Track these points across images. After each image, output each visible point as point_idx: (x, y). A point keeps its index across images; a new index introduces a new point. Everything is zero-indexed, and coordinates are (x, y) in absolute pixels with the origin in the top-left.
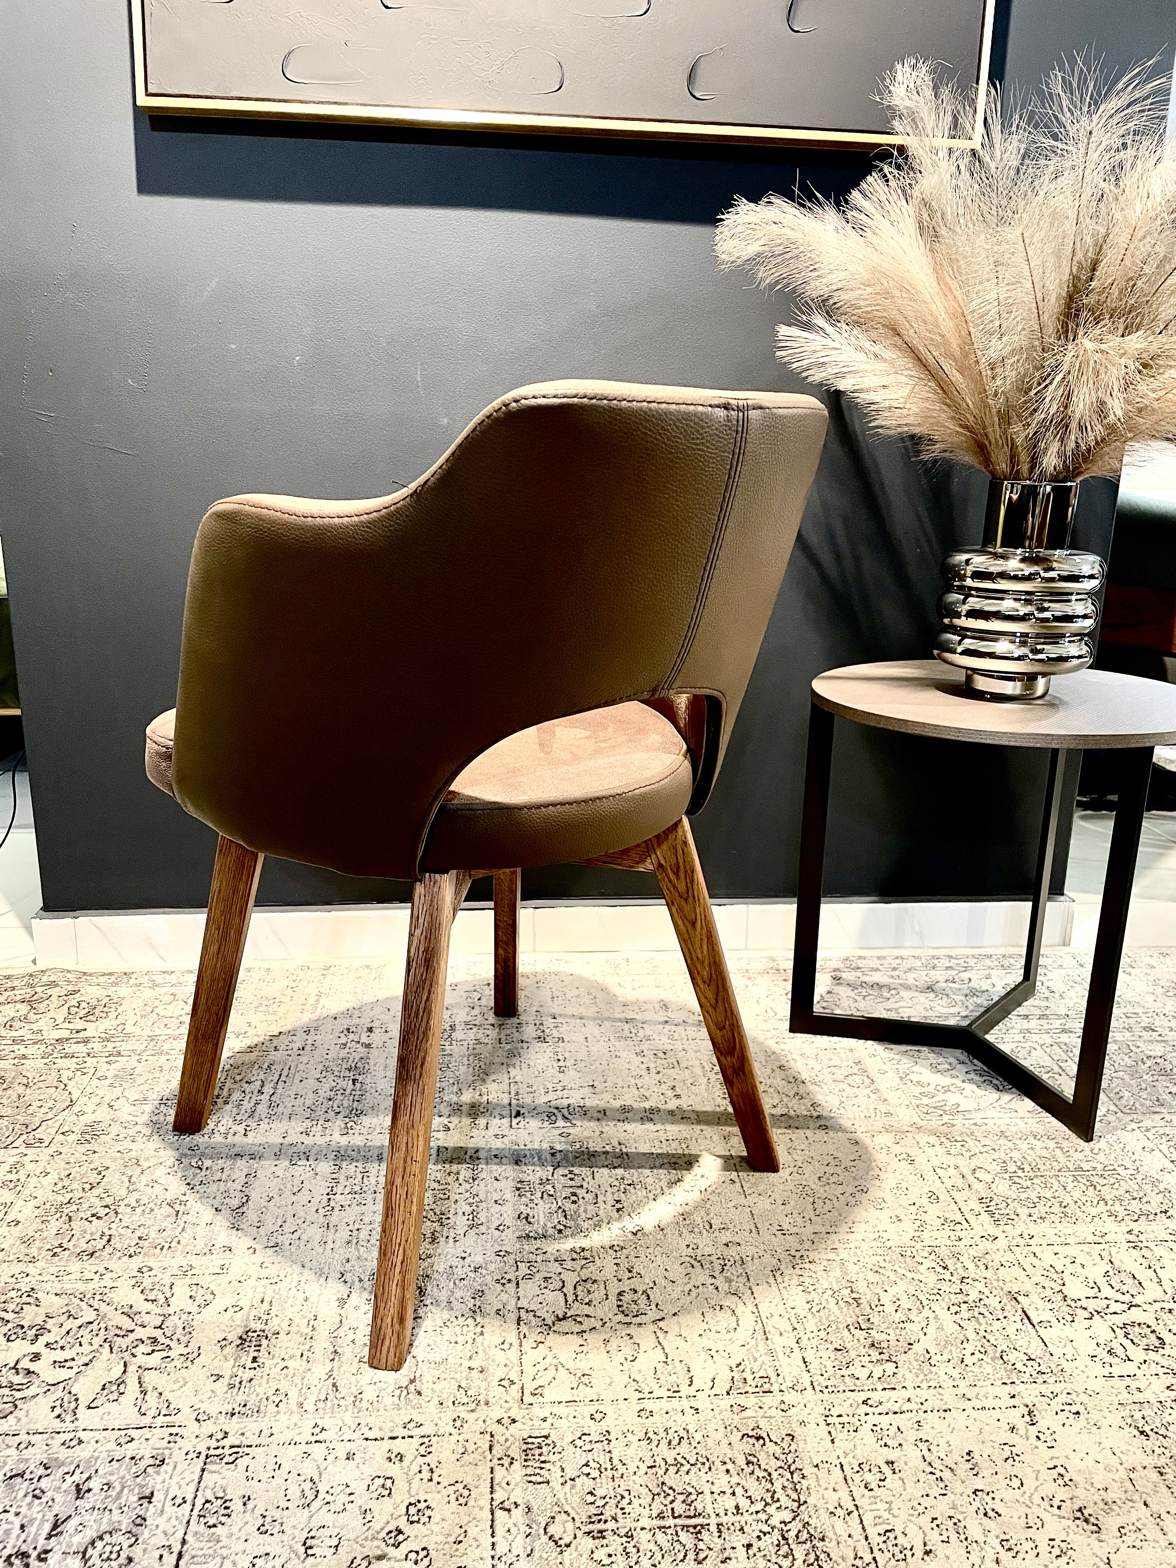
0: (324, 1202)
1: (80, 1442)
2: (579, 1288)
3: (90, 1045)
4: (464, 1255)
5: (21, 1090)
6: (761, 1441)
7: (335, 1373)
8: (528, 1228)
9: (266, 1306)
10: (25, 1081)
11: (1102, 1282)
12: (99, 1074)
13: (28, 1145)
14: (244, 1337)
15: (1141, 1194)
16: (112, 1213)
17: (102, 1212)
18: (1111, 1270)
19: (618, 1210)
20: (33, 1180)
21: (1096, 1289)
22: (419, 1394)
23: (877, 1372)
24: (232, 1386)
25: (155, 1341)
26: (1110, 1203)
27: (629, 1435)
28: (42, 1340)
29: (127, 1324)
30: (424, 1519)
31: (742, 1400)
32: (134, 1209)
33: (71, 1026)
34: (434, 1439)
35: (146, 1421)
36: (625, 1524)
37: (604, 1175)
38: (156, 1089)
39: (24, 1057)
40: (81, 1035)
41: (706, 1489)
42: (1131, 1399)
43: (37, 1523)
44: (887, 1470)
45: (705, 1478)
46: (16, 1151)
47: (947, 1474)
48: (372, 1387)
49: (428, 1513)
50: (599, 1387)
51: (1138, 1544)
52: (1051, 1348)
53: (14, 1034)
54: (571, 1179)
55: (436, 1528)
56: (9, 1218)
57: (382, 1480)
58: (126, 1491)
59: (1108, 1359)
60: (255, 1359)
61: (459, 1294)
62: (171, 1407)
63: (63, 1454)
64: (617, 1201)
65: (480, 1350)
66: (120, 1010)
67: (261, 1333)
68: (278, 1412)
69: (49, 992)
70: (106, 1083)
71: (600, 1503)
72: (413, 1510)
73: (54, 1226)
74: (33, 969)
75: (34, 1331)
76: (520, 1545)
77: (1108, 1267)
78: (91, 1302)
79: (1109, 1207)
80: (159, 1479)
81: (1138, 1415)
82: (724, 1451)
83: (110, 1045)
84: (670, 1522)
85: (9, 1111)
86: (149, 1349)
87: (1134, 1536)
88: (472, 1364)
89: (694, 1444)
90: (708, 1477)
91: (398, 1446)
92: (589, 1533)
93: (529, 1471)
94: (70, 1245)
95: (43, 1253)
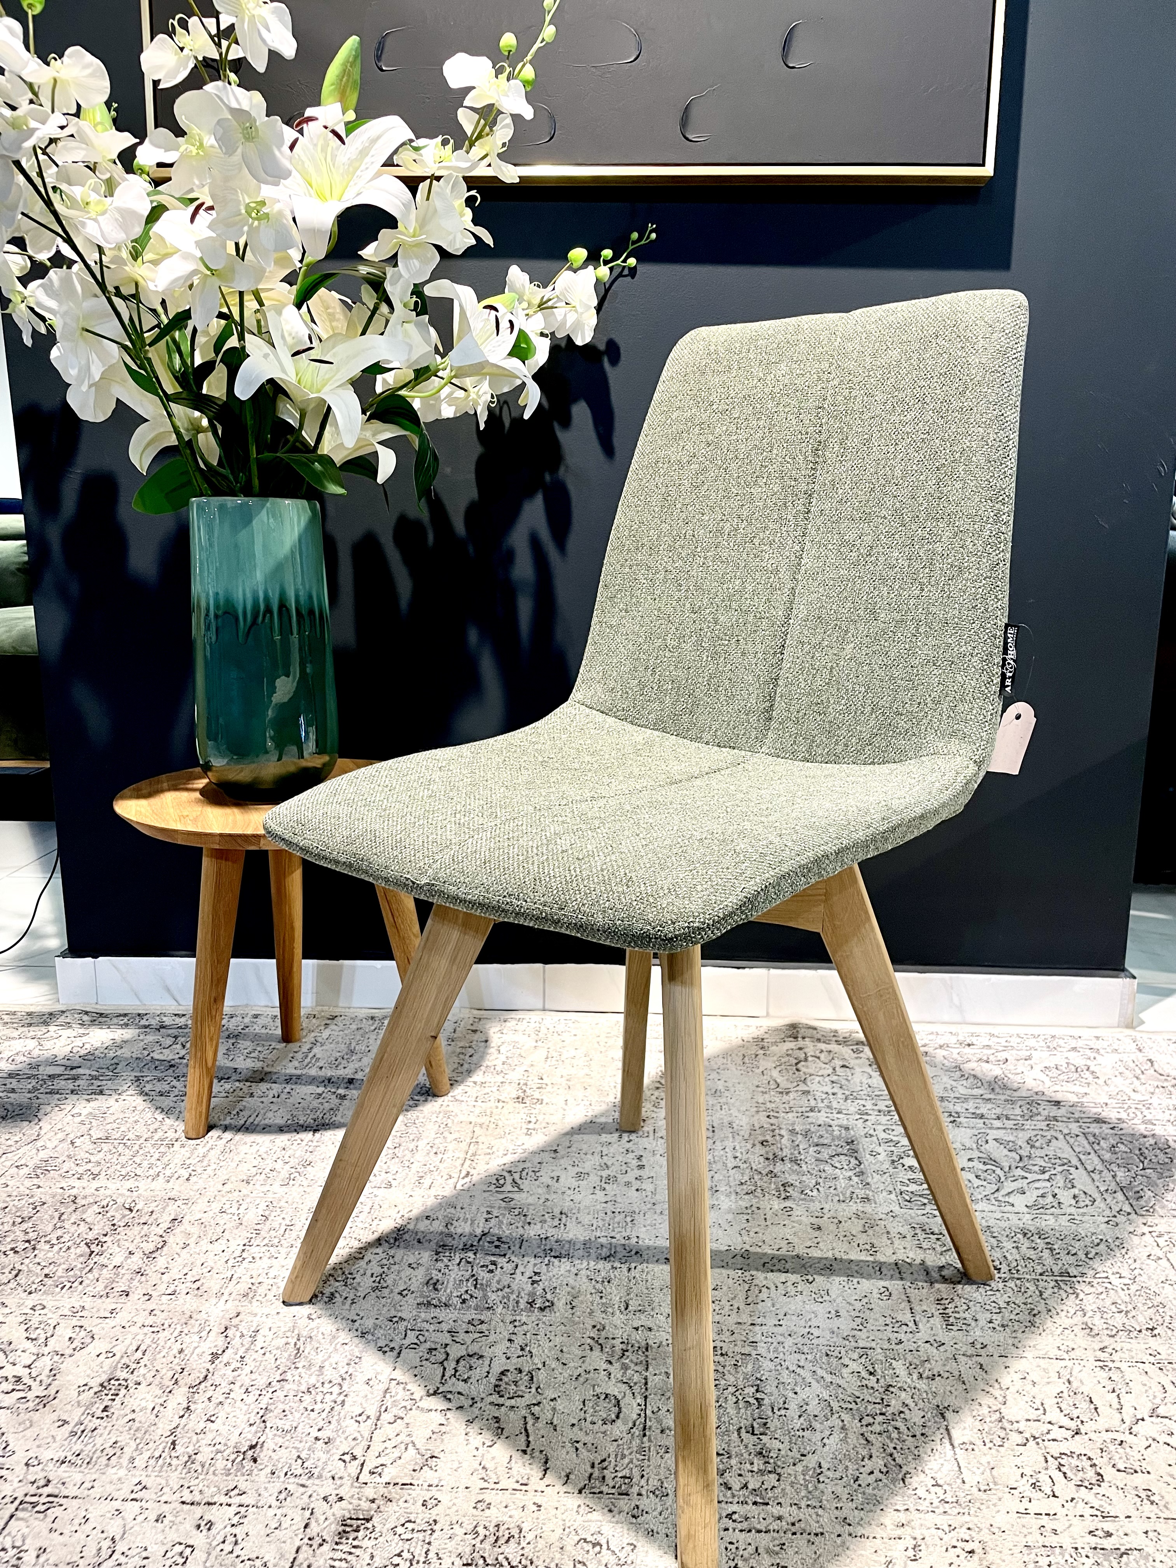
0: (238, 1253)
2: (462, 1363)
4: (356, 1318)
7: (179, 1430)
8: (433, 1295)
9: (139, 1354)
11: (1050, 1403)
12: (76, 1112)
14: (106, 1384)
15: (1130, 1307)
16: (30, 1249)
17: (21, 1246)
18: (1066, 1391)
21: (1041, 1411)
22: (255, 1461)
23: (755, 1483)
24: (73, 1434)
25: (18, 1379)
26: (1090, 1314)
27: (456, 1527)
40: (74, 1072)
42: (1041, 1540)
52: (966, 1475)
53: (15, 1068)
54: (497, 1247)
57: (183, 1546)
59: (1029, 1492)
60: (105, 1409)
61: (335, 1358)
62: (7, 1450)
64: (536, 1273)
67: (123, 1383)
68: (107, 1465)
79: (1086, 1319)
82: (553, 1555)
86: (10, 1387)
88: (320, 1434)
89: (523, 1544)
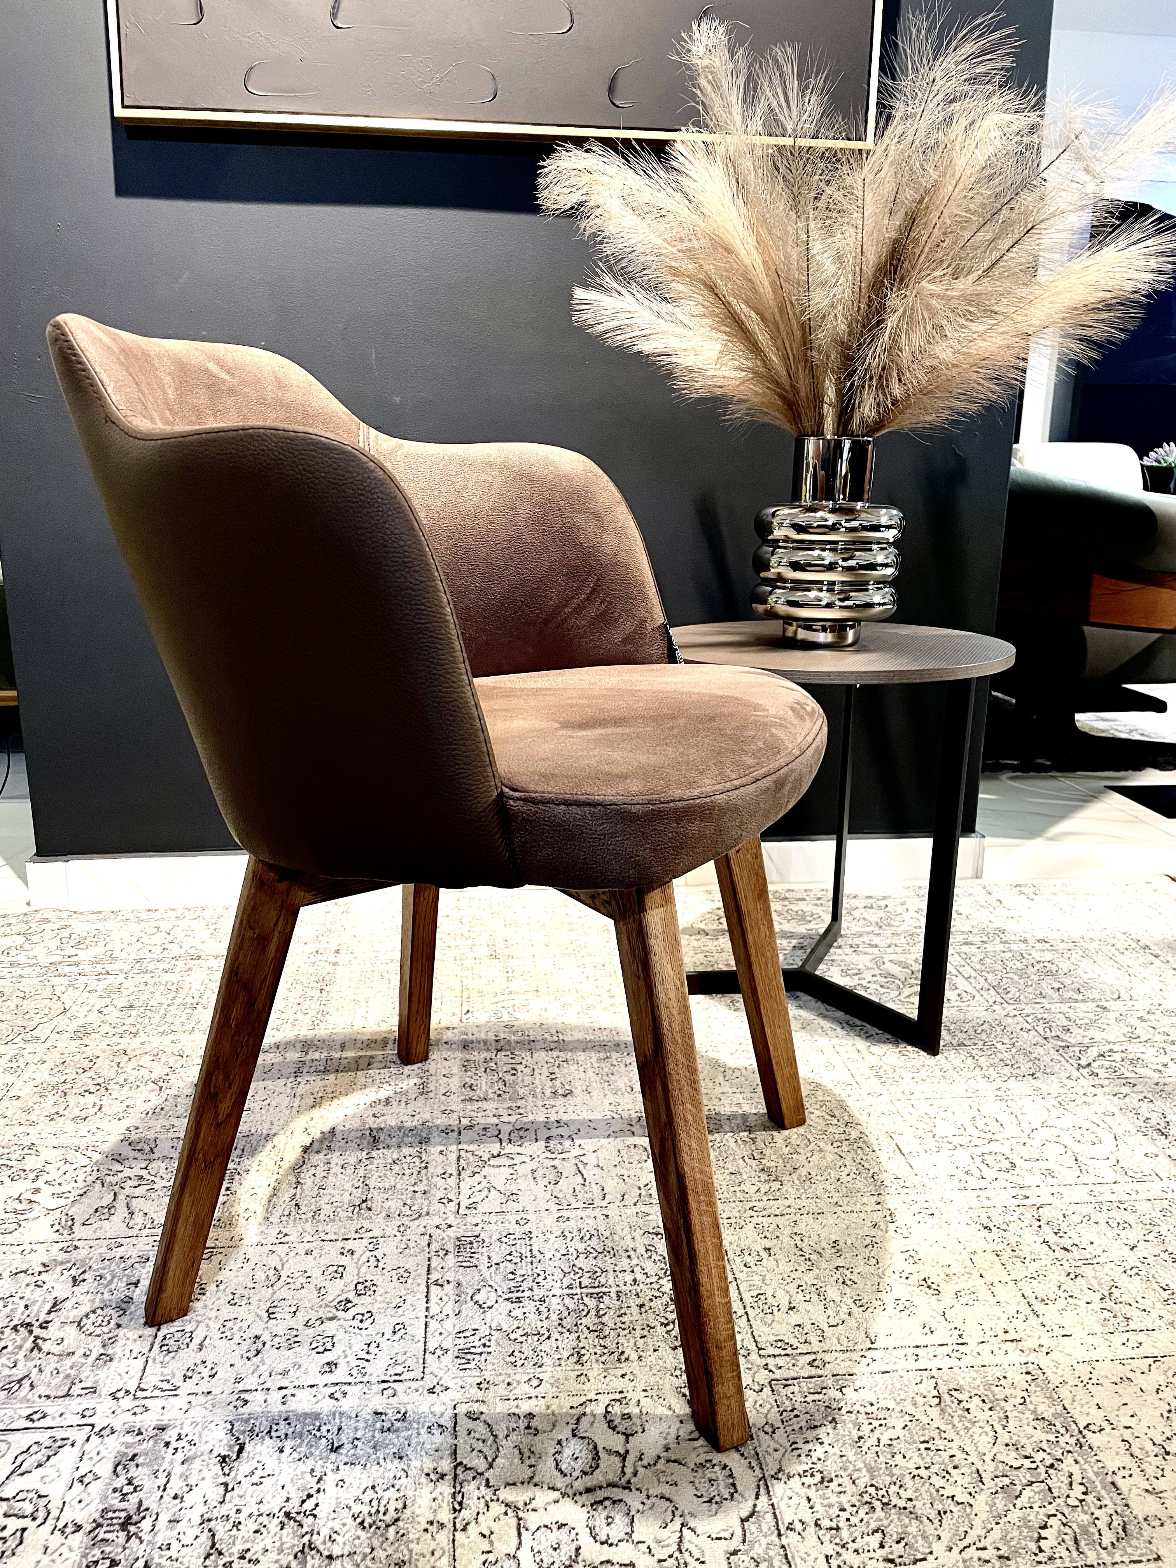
1: (76, 1248)
3: (81, 967)
5: (19, 1001)
6: (660, 1237)
7: (298, 1196)
8: (471, 1093)
10: (22, 994)
11: (969, 1125)
13: (26, 1042)
16: (103, 1090)
17: (93, 1089)
18: (977, 1116)
19: (551, 1080)
20: (31, 1067)
21: (963, 1130)
22: (370, 1209)
23: (764, 1188)
25: (141, 1178)
26: (985, 1068)
27: (548, 1234)
28: (42, 1180)
29: (117, 1167)
30: (369, 1293)
31: (647, 1209)
32: (122, 1086)
33: (63, 953)
35: (135, 1232)
36: (538, 1293)
37: (541, 1056)
38: (142, 999)
39: (21, 976)
40: (72, 959)
41: (610, 1268)
42: (980, 1205)
43: (38, 1304)
44: (764, 1255)
45: (609, 1261)
46: (16, 1046)
47: (814, 1257)
48: (329, 1206)
49: (374, 1288)
50: (525, 1201)
51: (971, 1303)
52: (917, 1171)
53: (10, 959)
54: (512, 1058)
55: (378, 1298)
56: (10, 1094)
57: (335, 1267)
58: (116, 1280)
59: (965, 1177)
62: (156, 1222)
63: (61, 1256)
64: (551, 1073)
65: (424, 1179)
66: (108, 939)
69: (43, 927)
70: (97, 994)
71: (519, 1279)
72: (360, 1287)
73: (51, 1099)
74: (27, 909)
75: (35, 1173)
76: (449, 1309)
77: (976, 1114)
78: (85, 1152)
79: (983, 1072)
80: (145, 1271)
81: (984, 1216)
82: (628, 1243)
83: (99, 967)
84: (578, 1291)
85: (8, 1017)
86: (136, 1184)
87: (968, 1297)
88: (416, 1188)
89: (603, 1239)
90: (612, 1261)
92: (508, 1299)
93: (460, 1259)
94: (65, 1113)
95: (42, 1118)
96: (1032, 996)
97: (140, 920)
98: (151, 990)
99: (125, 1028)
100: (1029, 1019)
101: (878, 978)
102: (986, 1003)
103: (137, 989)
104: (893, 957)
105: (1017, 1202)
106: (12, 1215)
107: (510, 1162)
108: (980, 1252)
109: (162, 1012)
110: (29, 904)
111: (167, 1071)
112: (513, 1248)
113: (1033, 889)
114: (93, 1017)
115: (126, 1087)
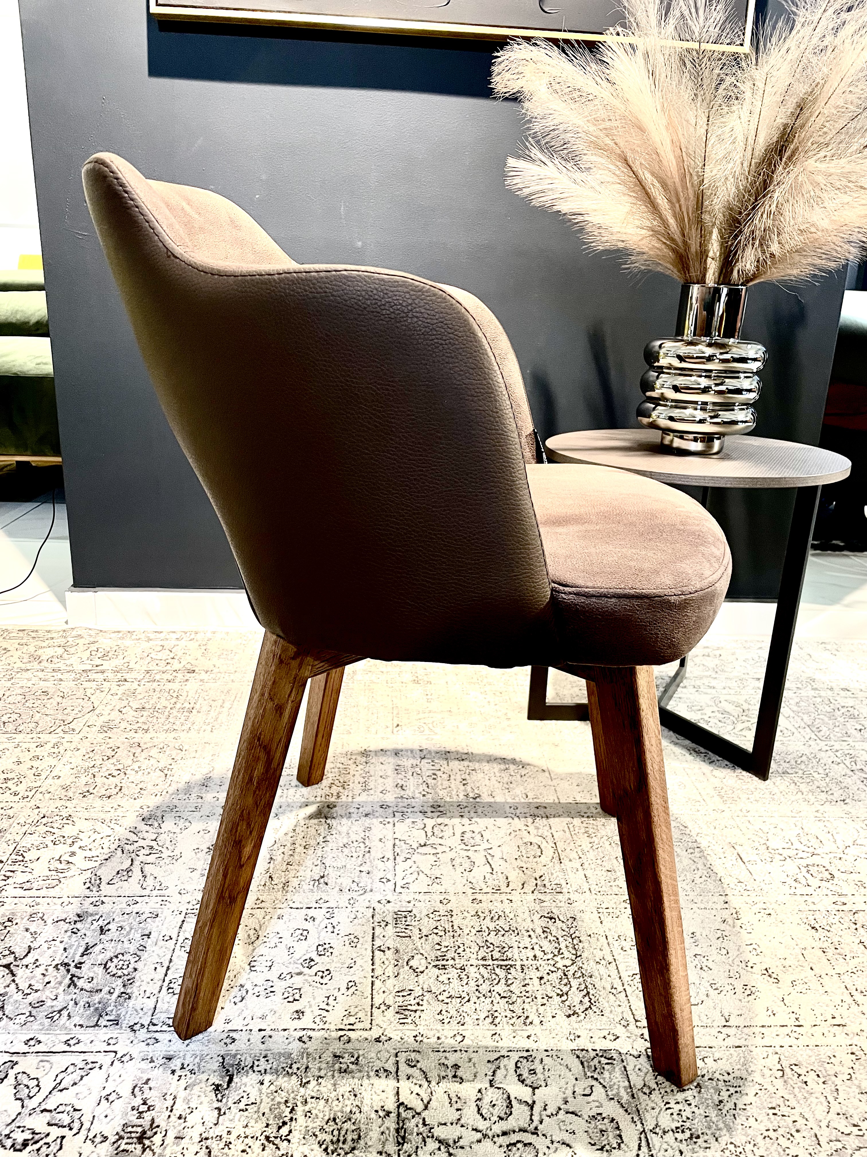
1: (103, 903)
2: (436, 829)
3: (105, 674)
4: (359, 807)
5: (59, 699)
6: (553, 920)
7: (271, 870)
8: (402, 793)
10: (62, 694)
11: (795, 840)
12: (111, 692)
13: (65, 732)
15: (828, 789)
16: (122, 774)
17: (116, 773)
19: (464, 785)
20: (69, 753)
21: (790, 844)
22: (327, 884)
25: (152, 848)
26: (805, 793)
27: (465, 913)
28: (77, 845)
29: (134, 838)
30: (327, 954)
31: (542, 897)
32: (137, 772)
33: (92, 662)
34: (336, 910)
35: (146, 892)
36: (459, 963)
37: (455, 765)
38: (151, 703)
39: (61, 680)
40: (99, 668)
41: (515, 945)
42: (808, 908)
43: (74, 948)
45: (514, 939)
46: (57, 736)
48: (295, 879)
49: (331, 950)
50: (447, 884)
51: (804, 991)
52: (755, 876)
53: (53, 666)
54: (433, 765)
55: (335, 959)
56: (53, 774)
57: (301, 931)
58: (133, 931)
59: (794, 884)
61: (354, 829)
62: (163, 885)
63: (92, 909)
64: (464, 779)
65: (367, 861)
66: (126, 654)
69: (77, 641)
70: (118, 697)
71: (444, 950)
72: (320, 948)
73: (83, 780)
74: (65, 627)
75: (71, 840)
76: (390, 971)
77: (801, 831)
78: (109, 824)
79: (804, 796)
80: (155, 925)
81: (811, 918)
82: (529, 925)
83: (119, 675)
84: (490, 962)
85: (52, 712)
86: (148, 852)
87: (802, 986)
88: (362, 869)
89: (509, 920)
90: (517, 938)
91: (311, 913)
92: (436, 966)
93: (398, 930)
94: (94, 791)
95: (77, 795)
96: (839, 735)
97: (149, 640)
98: (158, 695)
99: (139, 725)
100: (838, 754)
101: (717, 714)
102: (803, 739)
103: (147, 694)
104: (728, 697)
105: (837, 907)
106: (54, 873)
107: (434, 851)
108: (809, 948)
109: (166, 713)
110: (67, 622)
111: (171, 761)
112: (438, 924)
113: (835, 647)
114: (115, 715)
115: (140, 773)
